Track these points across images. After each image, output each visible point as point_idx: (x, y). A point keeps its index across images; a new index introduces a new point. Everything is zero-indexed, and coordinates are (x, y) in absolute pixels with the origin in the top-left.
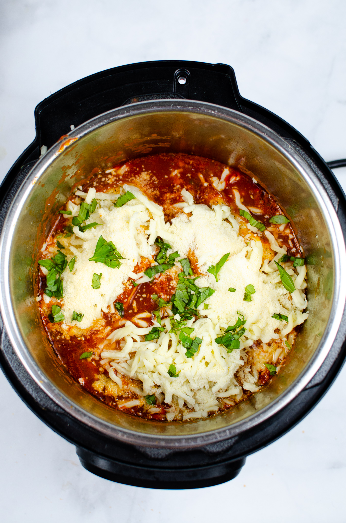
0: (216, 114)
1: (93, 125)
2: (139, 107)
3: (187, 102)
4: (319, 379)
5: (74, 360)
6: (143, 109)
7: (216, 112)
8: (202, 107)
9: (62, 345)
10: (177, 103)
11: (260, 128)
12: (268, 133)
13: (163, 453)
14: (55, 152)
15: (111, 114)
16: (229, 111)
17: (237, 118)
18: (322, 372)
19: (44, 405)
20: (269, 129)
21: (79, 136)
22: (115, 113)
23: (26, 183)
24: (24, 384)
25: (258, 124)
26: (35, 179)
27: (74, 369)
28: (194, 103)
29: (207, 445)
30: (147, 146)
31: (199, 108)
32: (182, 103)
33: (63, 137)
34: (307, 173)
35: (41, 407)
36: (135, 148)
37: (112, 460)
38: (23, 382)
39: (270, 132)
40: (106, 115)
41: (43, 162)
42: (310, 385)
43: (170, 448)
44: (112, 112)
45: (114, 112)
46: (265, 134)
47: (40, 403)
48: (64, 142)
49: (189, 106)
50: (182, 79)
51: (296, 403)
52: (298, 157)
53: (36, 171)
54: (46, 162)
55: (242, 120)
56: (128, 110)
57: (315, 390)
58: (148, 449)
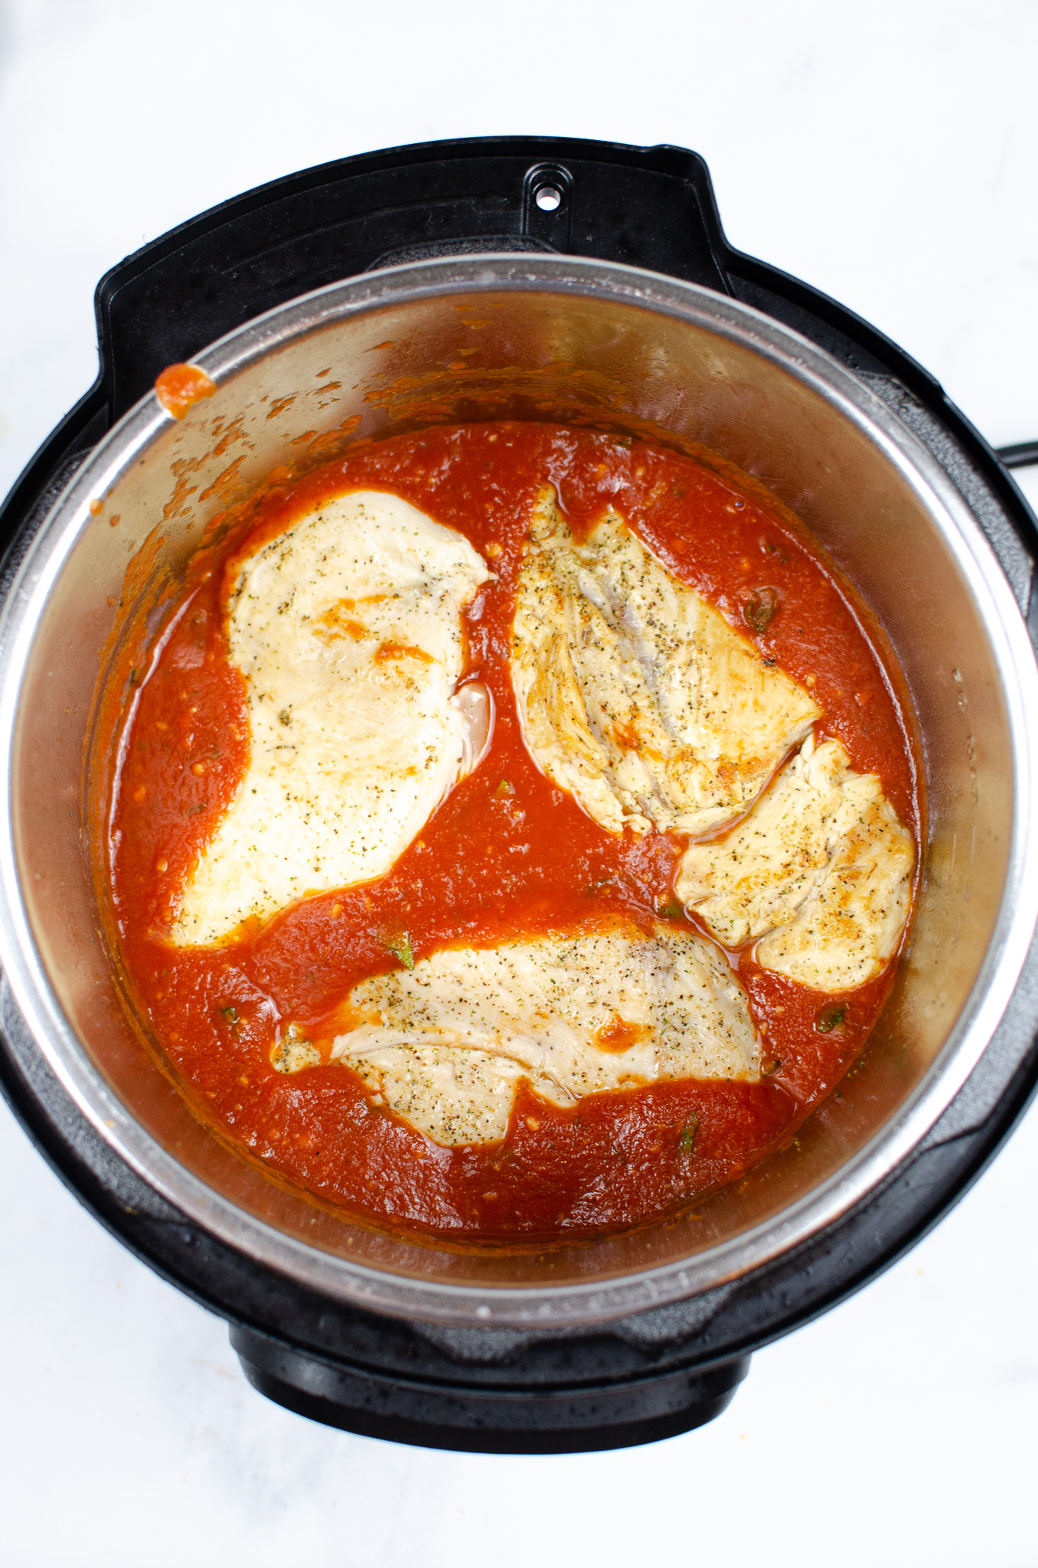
0: (645, 301)
1: (269, 333)
2: (408, 277)
3: (557, 263)
6: (423, 285)
7: (648, 292)
8: (604, 277)
10: (526, 267)
11: (784, 344)
12: (808, 357)
13: (500, 1343)
15: (324, 300)
16: (686, 291)
17: (712, 313)
18: (985, 1091)
19: (130, 1198)
20: (811, 346)
22: (336, 297)
23: (63, 513)
24: (70, 1134)
25: (777, 331)
28: (578, 265)
31: (596, 280)
32: (542, 266)
34: (928, 482)
35: (121, 1203)
36: (398, 404)
37: (339, 1366)
38: (67, 1130)
39: (815, 355)
40: (309, 301)
41: (114, 446)
43: (516, 1328)
44: (326, 295)
45: (333, 293)
46: (800, 361)
47: (118, 1193)
49: (564, 275)
50: (547, 194)
51: (904, 1189)
52: (900, 432)
53: (92, 476)
54: (122, 448)
55: (728, 318)
56: (376, 286)
57: (962, 1148)
58: (450, 1333)
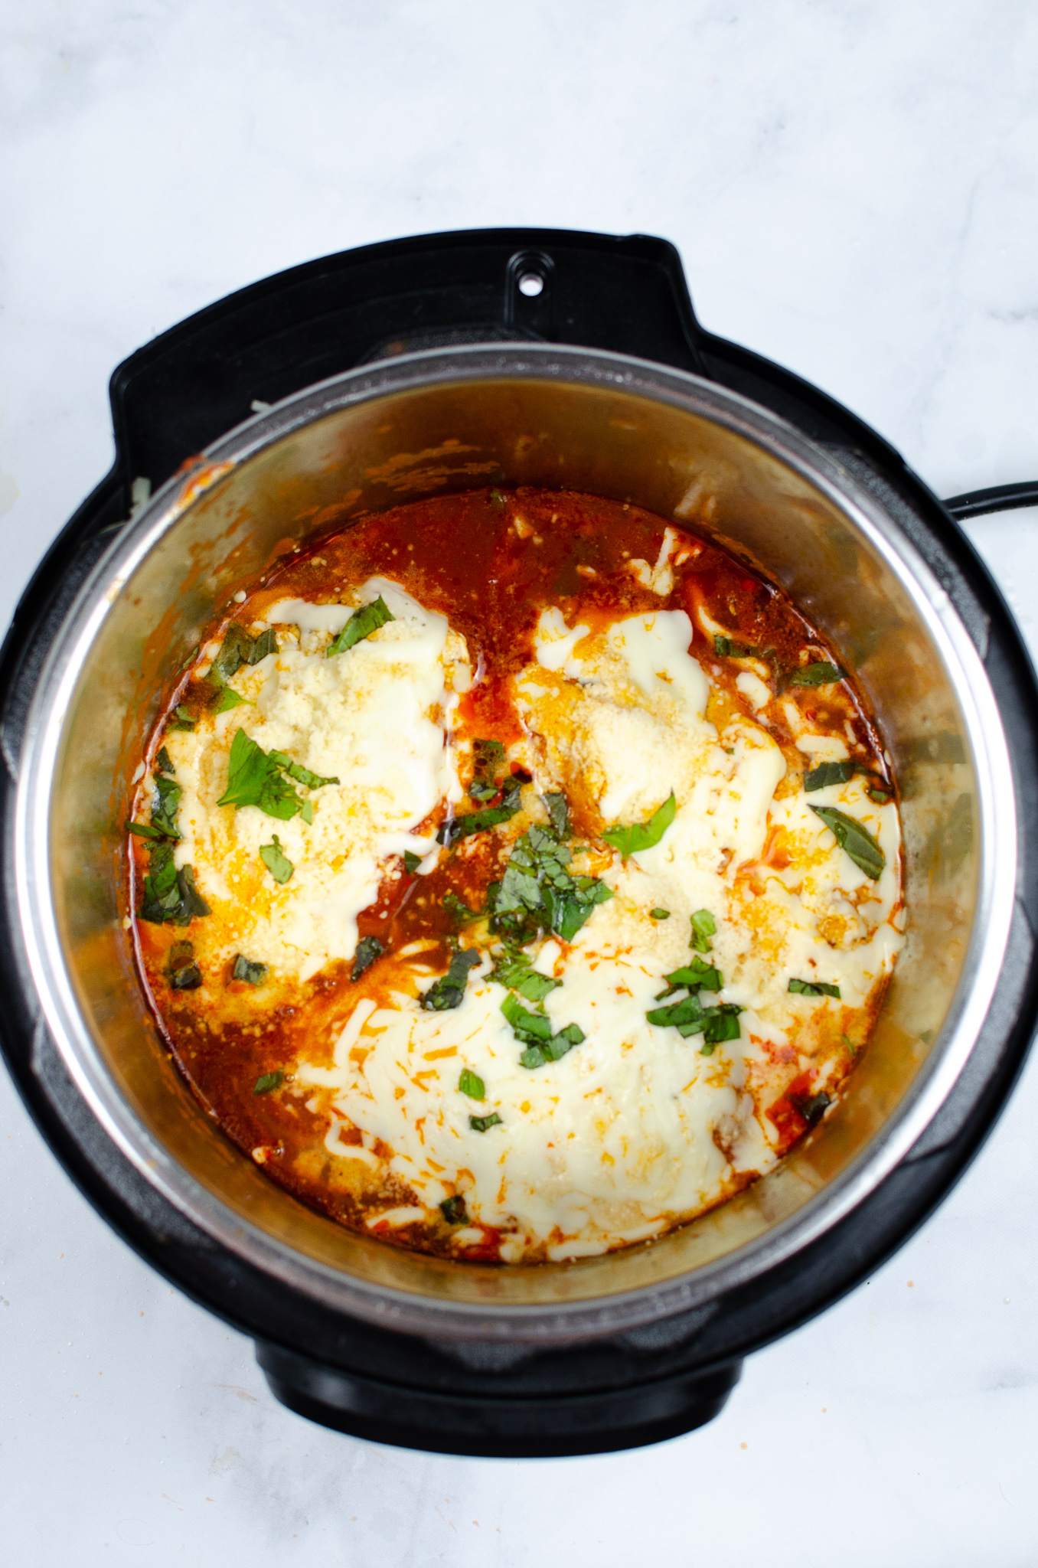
0: (628, 385)
1: (277, 424)
2: (406, 368)
3: (544, 352)
4: (944, 1133)
5: (237, 1096)
6: (418, 377)
7: (629, 377)
8: (587, 363)
9: (201, 1053)
10: (514, 357)
11: (757, 422)
12: (779, 433)
13: (505, 1356)
14: (168, 507)
15: (326, 391)
17: (689, 394)
18: (954, 1112)
19: (163, 1227)
20: (781, 422)
21: (235, 459)
22: (339, 390)
25: (750, 410)
26: (116, 585)
27: (237, 1123)
28: (564, 354)
29: (631, 1329)
30: (431, 473)
31: (580, 366)
32: (529, 355)
33: (190, 463)
35: (154, 1232)
36: (397, 478)
38: (101, 1164)
39: (785, 432)
40: (314, 394)
42: (920, 1151)
43: (526, 1342)
44: (327, 386)
45: (335, 386)
46: (771, 437)
47: (150, 1222)
48: (194, 475)
49: (550, 362)
50: (530, 280)
51: (881, 1203)
52: (868, 501)
53: (116, 563)
54: (144, 535)
55: (704, 400)
56: (375, 377)
57: (936, 1163)
58: (460, 1347)
